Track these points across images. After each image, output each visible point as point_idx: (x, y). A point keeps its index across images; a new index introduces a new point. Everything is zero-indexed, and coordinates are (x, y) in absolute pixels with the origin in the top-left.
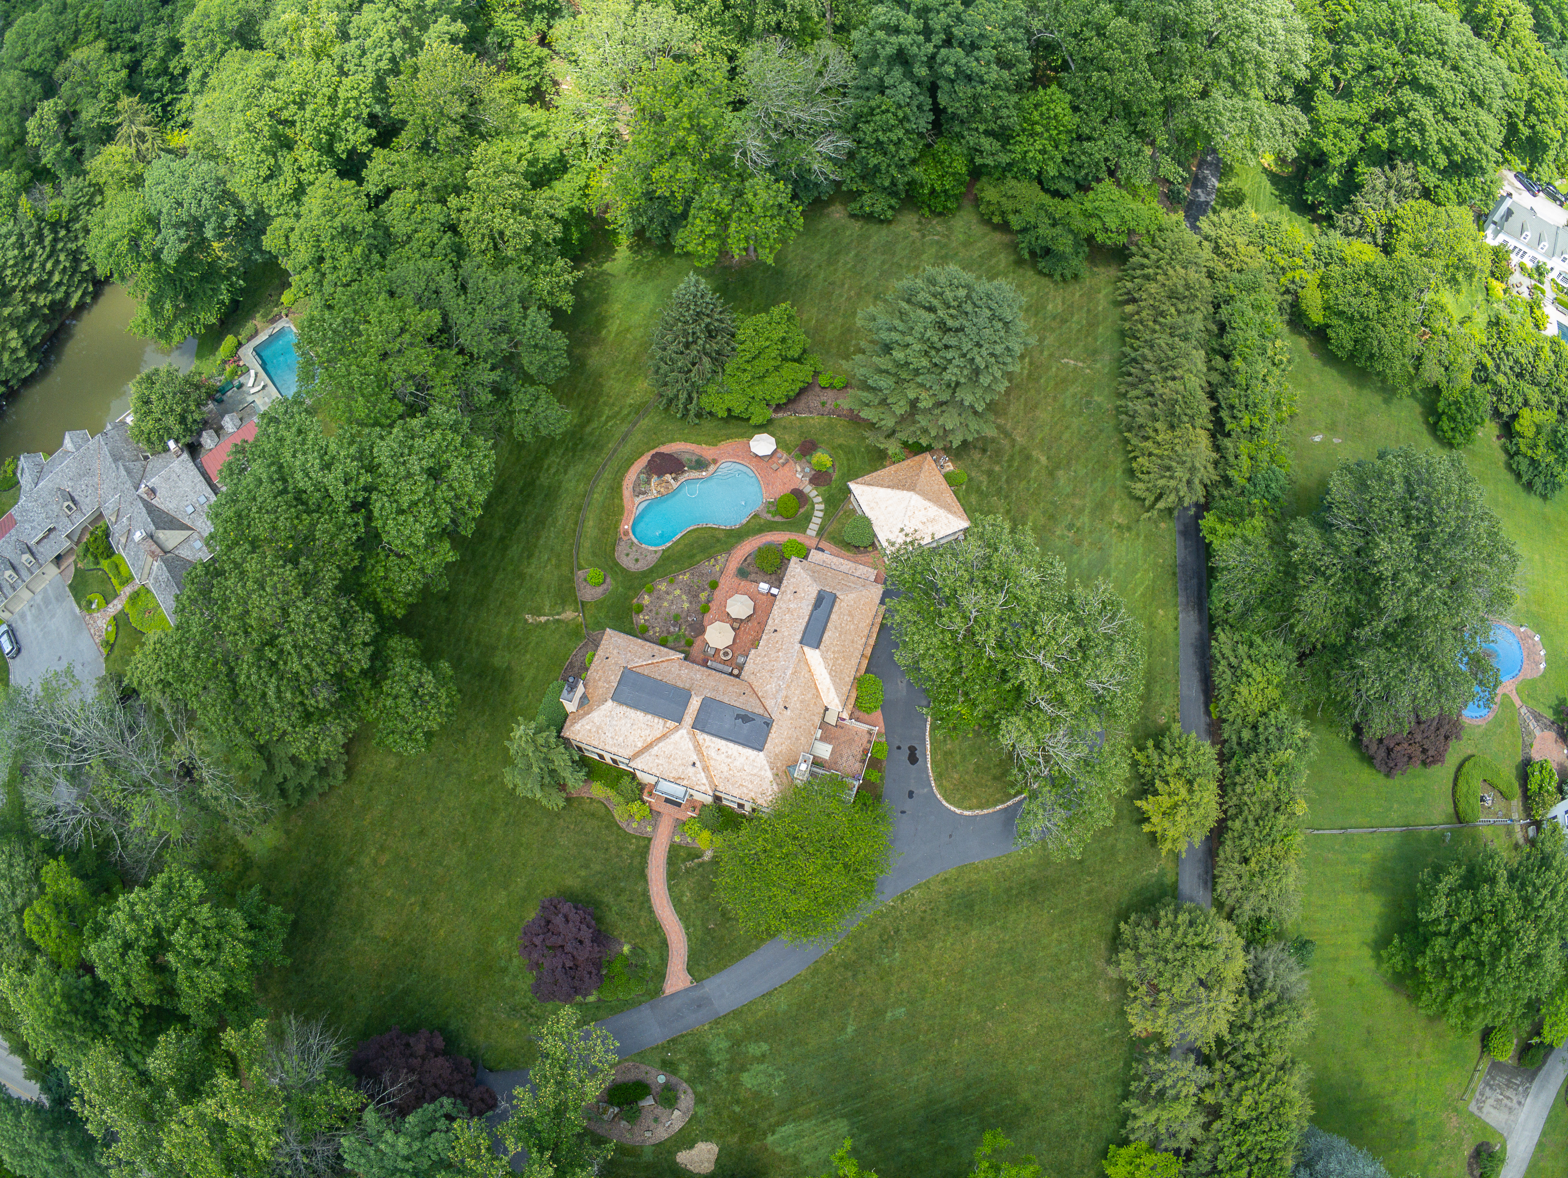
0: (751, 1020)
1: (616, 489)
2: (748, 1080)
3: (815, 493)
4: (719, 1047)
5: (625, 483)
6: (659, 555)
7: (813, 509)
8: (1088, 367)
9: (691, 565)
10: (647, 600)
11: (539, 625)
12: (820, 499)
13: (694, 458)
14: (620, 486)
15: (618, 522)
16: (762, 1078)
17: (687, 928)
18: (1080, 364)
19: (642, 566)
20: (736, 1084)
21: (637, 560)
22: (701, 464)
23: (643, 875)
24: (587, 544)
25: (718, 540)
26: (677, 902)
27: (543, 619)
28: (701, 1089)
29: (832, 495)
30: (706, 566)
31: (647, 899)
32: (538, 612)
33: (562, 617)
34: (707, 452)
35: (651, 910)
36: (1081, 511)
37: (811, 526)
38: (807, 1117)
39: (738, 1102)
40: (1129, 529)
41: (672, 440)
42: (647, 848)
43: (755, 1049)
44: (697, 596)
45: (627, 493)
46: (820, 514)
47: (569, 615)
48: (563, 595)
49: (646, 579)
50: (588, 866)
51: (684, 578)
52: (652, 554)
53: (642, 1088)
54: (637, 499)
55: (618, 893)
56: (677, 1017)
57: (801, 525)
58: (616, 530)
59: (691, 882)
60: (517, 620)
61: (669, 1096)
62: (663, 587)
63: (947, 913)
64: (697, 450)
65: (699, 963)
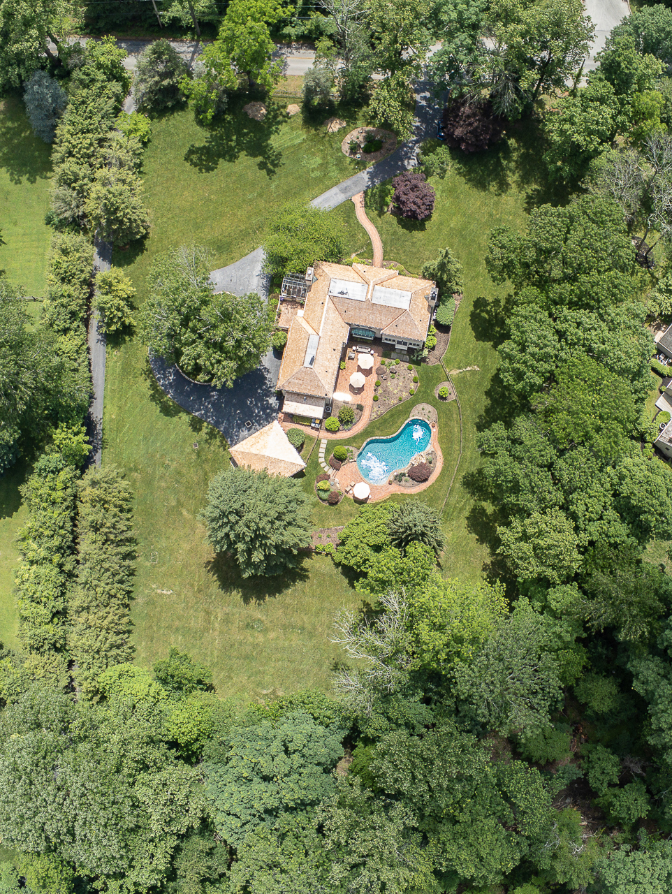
0: (321, 186)
1: (447, 454)
2: (319, 160)
3: (326, 469)
4: (334, 172)
5: (442, 459)
6: (411, 415)
7: (325, 457)
8: (153, 589)
9: (391, 410)
10: (412, 385)
11: (469, 364)
12: (322, 465)
13: (403, 483)
14: (445, 459)
15: (440, 433)
16: (312, 162)
17: (358, 222)
18: (159, 591)
19: (420, 407)
20: (324, 158)
21: (423, 409)
22: (399, 478)
23: (384, 243)
24: (455, 416)
25: (378, 429)
26: (365, 233)
27: (469, 369)
28: (340, 154)
29: (315, 469)
30: (382, 410)
31: (381, 234)
32: (473, 373)
33: (458, 371)
34: (396, 489)
35: (377, 227)
36: (161, 478)
37: (325, 446)
38: (288, 147)
39: (322, 150)
40: (130, 470)
41: (419, 494)
42: (384, 256)
43: (317, 174)
44: (384, 391)
45: (439, 453)
46: (320, 455)
47: (454, 373)
48: (462, 384)
49: (415, 399)
50: (413, 243)
51: (394, 402)
52: (415, 414)
53: (367, 151)
54: (433, 450)
55: (395, 233)
56: (355, 184)
57: (331, 445)
58: (440, 426)
59: (359, 243)
60: (483, 366)
61: (354, 149)
62: (405, 394)
63: (231, 243)
64: (402, 489)
65: (349, 207)
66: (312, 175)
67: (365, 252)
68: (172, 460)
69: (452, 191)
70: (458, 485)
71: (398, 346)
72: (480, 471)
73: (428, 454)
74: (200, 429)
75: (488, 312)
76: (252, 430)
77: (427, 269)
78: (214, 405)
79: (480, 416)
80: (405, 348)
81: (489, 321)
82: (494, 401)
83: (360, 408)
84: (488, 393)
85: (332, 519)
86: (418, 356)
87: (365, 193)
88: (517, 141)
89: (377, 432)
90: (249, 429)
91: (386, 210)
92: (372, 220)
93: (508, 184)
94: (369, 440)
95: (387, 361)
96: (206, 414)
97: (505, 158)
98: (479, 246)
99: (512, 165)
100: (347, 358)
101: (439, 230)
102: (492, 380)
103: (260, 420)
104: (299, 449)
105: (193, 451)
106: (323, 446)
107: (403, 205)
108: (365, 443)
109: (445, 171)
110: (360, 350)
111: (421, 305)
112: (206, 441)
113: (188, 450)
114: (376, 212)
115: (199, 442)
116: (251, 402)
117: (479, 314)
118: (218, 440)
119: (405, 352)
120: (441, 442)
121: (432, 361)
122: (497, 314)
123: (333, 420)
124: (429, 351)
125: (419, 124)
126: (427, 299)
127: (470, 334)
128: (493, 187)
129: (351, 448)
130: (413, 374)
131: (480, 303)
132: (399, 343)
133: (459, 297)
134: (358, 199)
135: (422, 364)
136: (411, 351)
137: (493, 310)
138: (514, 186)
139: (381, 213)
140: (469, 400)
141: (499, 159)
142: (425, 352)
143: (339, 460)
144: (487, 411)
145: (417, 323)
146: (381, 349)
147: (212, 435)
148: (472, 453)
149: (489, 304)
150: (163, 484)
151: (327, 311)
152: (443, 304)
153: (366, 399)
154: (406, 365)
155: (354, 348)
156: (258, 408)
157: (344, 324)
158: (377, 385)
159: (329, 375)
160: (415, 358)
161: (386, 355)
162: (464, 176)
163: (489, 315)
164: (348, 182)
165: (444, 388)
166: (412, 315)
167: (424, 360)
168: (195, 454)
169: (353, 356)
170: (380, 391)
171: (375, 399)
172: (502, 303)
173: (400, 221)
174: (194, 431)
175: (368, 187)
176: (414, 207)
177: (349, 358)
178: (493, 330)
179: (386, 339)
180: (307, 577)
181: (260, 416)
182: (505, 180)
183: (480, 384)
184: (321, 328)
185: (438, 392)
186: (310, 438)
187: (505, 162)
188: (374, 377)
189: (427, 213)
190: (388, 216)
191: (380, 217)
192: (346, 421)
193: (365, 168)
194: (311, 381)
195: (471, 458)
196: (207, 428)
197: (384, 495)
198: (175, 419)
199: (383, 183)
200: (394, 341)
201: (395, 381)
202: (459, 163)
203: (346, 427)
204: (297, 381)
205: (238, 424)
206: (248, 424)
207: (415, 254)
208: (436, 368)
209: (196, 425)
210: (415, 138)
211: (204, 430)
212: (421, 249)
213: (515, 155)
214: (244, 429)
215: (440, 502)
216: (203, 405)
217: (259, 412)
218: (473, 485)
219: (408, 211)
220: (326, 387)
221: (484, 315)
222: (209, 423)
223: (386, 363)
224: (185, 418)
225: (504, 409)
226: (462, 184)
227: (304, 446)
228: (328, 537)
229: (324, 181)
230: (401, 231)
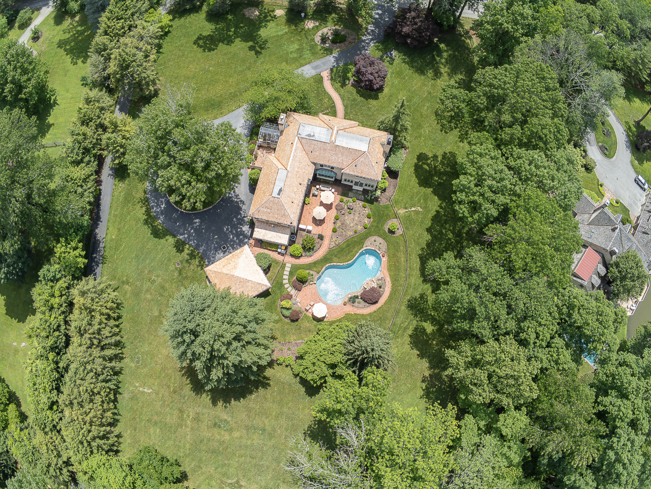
0: (297, 63)
1: (395, 280)
2: (296, 46)
3: (289, 290)
4: (307, 54)
5: (390, 285)
6: (365, 245)
7: (289, 279)
8: (137, 387)
9: (348, 241)
10: (366, 220)
11: (414, 206)
12: (286, 286)
13: (356, 304)
14: (393, 284)
15: (389, 262)
16: (291, 47)
17: (325, 90)
18: (141, 389)
19: (372, 239)
20: (301, 45)
21: (375, 241)
22: (353, 300)
23: (346, 107)
24: (402, 248)
25: (336, 256)
26: (330, 98)
27: (413, 209)
28: (313, 43)
29: (280, 289)
30: (340, 240)
31: (343, 100)
32: (417, 212)
33: (405, 211)
34: (349, 309)
35: (340, 95)
36: (147, 291)
37: (289, 269)
38: (273, 37)
39: (299, 40)
40: (123, 282)
41: (370, 315)
43: (295, 55)
44: (342, 224)
45: (388, 279)
46: (285, 277)
47: (402, 212)
48: (408, 221)
49: (368, 232)
50: (368, 108)
51: (350, 233)
52: (369, 244)
53: (334, 42)
54: (382, 276)
55: (354, 100)
56: (324, 64)
57: (294, 269)
58: (389, 256)
59: (325, 105)
60: (425, 208)
61: (324, 40)
62: (360, 228)
63: (221, 102)
64: (355, 309)
65: (319, 80)
66: (291, 56)
67: (330, 112)
68: (157, 276)
69: (399, 74)
70: (403, 308)
71: (355, 187)
72: (422, 296)
73: (379, 280)
74: (183, 251)
75: (428, 165)
76: (227, 253)
77: (382, 122)
78: (196, 230)
79: (423, 249)
80: (361, 189)
81: (430, 172)
82: (434, 237)
83: (321, 237)
84: (429, 230)
85: (293, 334)
86: (371, 196)
87: (332, 70)
88: (446, 46)
89: (335, 259)
90: (224, 252)
91: (347, 83)
92: (336, 89)
93: (441, 73)
94: (327, 265)
95: (345, 199)
96: (188, 237)
97: (438, 56)
98: (421, 114)
99: (443, 61)
100: (311, 195)
101: (389, 100)
102: (432, 220)
103: (233, 245)
104: (266, 271)
105: (176, 269)
106: (288, 269)
107: (363, 76)
108: (324, 268)
109: (394, 60)
110: (322, 188)
111: (377, 150)
112: (187, 261)
113: (172, 268)
114: (340, 84)
115: (182, 262)
116: (228, 229)
117: (421, 166)
118: (197, 260)
119: (361, 193)
120: (389, 270)
121: (383, 201)
122: (435, 167)
123: (297, 247)
124: (381, 192)
125: (373, 29)
126: (383, 145)
127: (414, 181)
128: (430, 73)
129: (311, 272)
130: (367, 211)
131: (422, 157)
132: (356, 184)
133: (406, 152)
134: (325, 75)
135: (375, 203)
136: (365, 192)
137: (432, 163)
138: (446, 74)
139: (343, 85)
140: (413, 235)
141: (433, 56)
142: (378, 193)
143: (301, 282)
144: (428, 245)
145: (374, 164)
146: (340, 189)
147: (192, 256)
148: (415, 280)
149: (429, 159)
150: (149, 296)
151: (295, 150)
152: (394, 154)
153: (326, 230)
154: (362, 203)
155: (318, 187)
156: (233, 234)
157: (310, 163)
158: (337, 219)
159: (295, 205)
160: (369, 198)
161: (344, 194)
162: (408, 64)
163: (429, 167)
164: (319, 62)
165: (393, 223)
166: (370, 157)
167: (376, 199)
168: (177, 272)
169: (316, 193)
170: (339, 224)
171: (334, 231)
172: (440, 159)
173: (358, 92)
174: (177, 252)
175: (334, 66)
176: (371, 77)
177: (314, 195)
178: (432, 179)
179: (345, 180)
180: (269, 385)
181: (234, 241)
182: (439, 70)
183: (422, 222)
184: (289, 164)
185: (388, 227)
186: (277, 262)
187: (438, 59)
188: (333, 212)
189: (381, 83)
190: (349, 87)
191: (342, 88)
192: (308, 248)
193: (331, 54)
194: (278, 210)
195: (415, 284)
196: (188, 249)
197: (339, 314)
198: (163, 241)
199: (346, 64)
200: (352, 182)
201: (352, 216)
202: (404, 55)
203: (308, 253)
204: (265, 210)
205: (215, 248)
206: (224, 248)
207: (370, 116)
208: (386, 207)
209: (179, 247)
210: (370, 37)
211: (186, 251)
212: (375, 113)
213: (445, 55)
214: (220, 252)
215: (387, 322)
216: (187, 230)
217: (233, 238)
218: (416, 307)
219: (366, 81)
220: (292, 216)
221: (425, 167)
222: (190, 246)
223: (345, 200)
224: (171, 240)
225: (441, 244)
226: (408, 71)
227: (271, 269)
228: (289, 349)
229: (299, 60)
230: (359, 99)
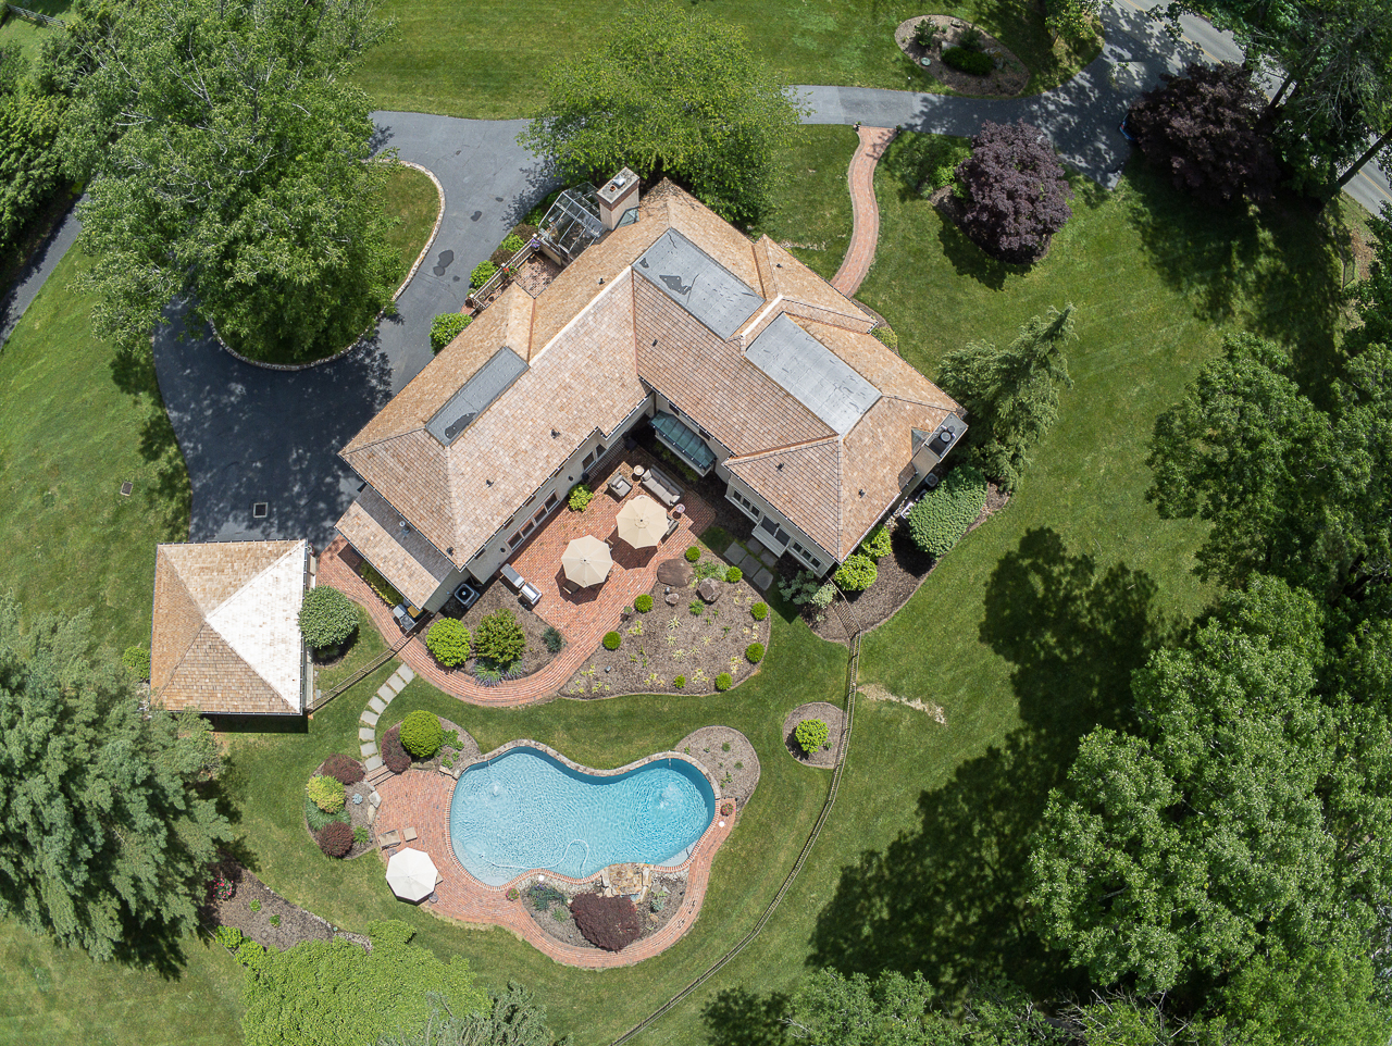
1: (716, 909)
2: (830, 24)
3: (367, 750)
4: (850, 58)
5: (693, 917)
6: (684, 744)
7: (382, 718)
9: (635, 699)
10: (736, 665)
11: (927, 696)
12: (364, 734)
13: (546, 917)
14: (704, 919)
15: (733, 840)
16: (814, 19)
17: (843, 181)
19: (720, 734)
21: (726, 748)
22: (541, 897)
23: (881, 261)
24: (802, 816)
25: (568, 728)
26: (846, 212)
27: (917, 704)
28: (885, 37)
29: (340, 730)
30: (610, 685)
31: (885, 233)
32: (923, 722)
33: (885, 695)
34: (518, 921)
35: (883, 217)
36: (25, 516)
37: (399, 686)
39: (849, 11)
41: (574, 973)
42: (862, 289)
43: (811, 44)
44: (648, 635)
45: (697, 895)
46: (375, 703)
47: (873, 694)
48: (873, 734)
49: (721, 706)
50: (952, 299)
51: (657, 678)
52: (696, 748)
53: (951, 61)
54: (683, 874)
55: (920, 253)
56: (886, 106)
57: (417, 697)
58: (743, 824)
59: (819, 227)
60: (960, 720)
61: (922, 43)
62: (699, 677)
64: (536, 930)
65: (842, 143)
66: (799, 42)
67: (820, 253)
68: (65, 492)
69: (1104, 246)
70: (693, 1010)
71: (759, 534)
72: (777, 1004)
73: (664, 881)
74: (155, 456)
75: (1048, 579)
76: (257, 532)
77: (960, 363)
78: (219, 413)
79: (873, 854)
80: (778, 549)
81: (1041, 605)
82: (932, 830)
83: (554, 641)
84: (928, 801)
85: (310, 886)
86: (798, 592)
87: (899, 133)
88: (1277, 242)
89: (560, 735)
90: (253, 524)
91: (926, 193)
92: (881, 197)
93: (1229, 312)
94: (525, 742)
95: (707, 556)
96: (190, 426)
97: (1242, 257)
98: (1110, 404)
99: (1251, 277)
100: (604, 487)
101: (1035, 306)
102: (959, 772)
103: (288, 517)
104: (322, 653)
105: (116, 496)
106: (397, 683)
107: (980, 187)
108: (509, 746)
109: (1105, 198)
110: (651, 484)
111: (887, 449)
112: (151, 491)
113: (106, 488)
114: (900, 185)
115: (138, 485)
116: (300, 459)
117: (1025, 572)
118: (174, 505)
119: (772, 562)
120: (721, 865)
121: (834, 625)
122: (1069, 599)
123: (456, 634)
124: (838, 598)
125: (1087, 85)
126: (916, 440)
127: (974, 610)
128: (1198, 294)
129: (462, 738)
130: (757, 634)
131: (1040, 544)
132: (769, 526)
133: (997, 499)
134: (872, 137)
135: (799, 620)
136: (788, 567)
137: (1065, 580)
138: (1241, 321)
139: (911, 192)
140: (868, 793)
141: (1228, 250)
142: (825, 595)
143: (404, 755)
144: (897, 850)
145: (844, 494)
146: (709, 514)
147: (169, 483)
148: (787, 943)
149: (1062, 560)
150: (19, 533)
151: (599, 309)
152: (950, 489)
153: (586, 628)
154: (753, 598)
155: (639, 470)
156: (305, 483)
157: (632, 379)
158: (640, 608)
159: (495, 498)
160: (787, 593)
161: (714, 539)
162: (1144, 232)
163: (1047, 589)
164: (873, 95)
165: (820, 722)
166: (844, 461)
167: (809, 612)
168: (113, 508)
169: (622, 489)
170: (638, 627)
171: (610, 644)
172: (1095, 579)
173: (945, 236)
174: (142, 451)
175: (911, 127)
176: (1004, 204)
177: (610, 492)
178: (1037, 634)
179: (737, 496)
181: (295, 506)
182: (1227, 299)
183: (923, 765)
184: (548, 346)
185: (796, 721)
186: (376, 643)
187: (1238, 264)
188: (642, 580)
189: (1030, 240)
190: (927, 207)
191: (903, 199)
192: (496, 660)
193: (923, 88)
195: (778, 956)
196: (170, 461)
197: (470, 916)
198: (128, 399)
199: (951, 138)
200: (755, 511)
201: (695, 625)
202: (1144, 201)
203: (482, 670)
204: (391, 462)
205: (237, 496)
206: (260, 510)
207: (944, 328)
208: (831, 654)
209: (156, 437)
210: (1068, 103)
211: (163, 463)
212: (965, 327)
213: (1264, 262)
214: (243, 515)
215: (615, 1023)
216: (198, 402)
217: (299, 495)
218: (735, 1027)
219: (984, 208)
220: (462, 529)
221: (1036, 581)
222: (181, 451)
223: (701, 561)
224: (146, 407)
225: (945, 866)
226: (1133, 251)
227: (350, 654)
228: (276, 920)
229: (818, 64)
230: (938, 256)
